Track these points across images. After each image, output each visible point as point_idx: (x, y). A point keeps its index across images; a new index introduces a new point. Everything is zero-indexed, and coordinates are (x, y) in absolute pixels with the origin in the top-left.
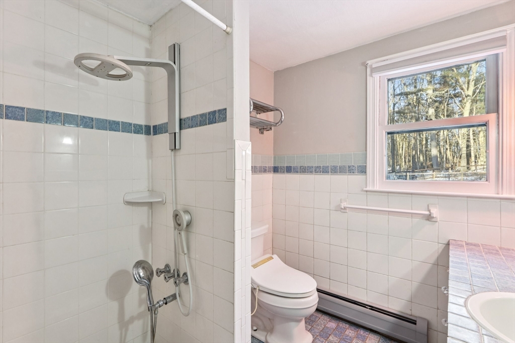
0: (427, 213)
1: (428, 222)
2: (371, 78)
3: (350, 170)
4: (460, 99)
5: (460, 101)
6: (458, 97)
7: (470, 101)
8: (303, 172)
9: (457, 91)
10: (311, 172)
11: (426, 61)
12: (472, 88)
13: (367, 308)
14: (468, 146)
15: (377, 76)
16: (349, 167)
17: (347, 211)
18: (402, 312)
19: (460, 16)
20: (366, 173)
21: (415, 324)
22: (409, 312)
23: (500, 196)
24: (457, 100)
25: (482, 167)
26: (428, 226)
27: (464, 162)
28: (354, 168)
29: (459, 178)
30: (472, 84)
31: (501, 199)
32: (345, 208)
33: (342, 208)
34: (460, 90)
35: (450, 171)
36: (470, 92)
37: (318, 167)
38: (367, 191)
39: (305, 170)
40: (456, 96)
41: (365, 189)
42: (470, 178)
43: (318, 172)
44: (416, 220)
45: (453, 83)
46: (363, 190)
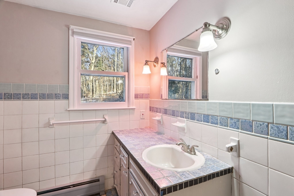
0: (104, 119)
1: (103, 124)
2: (72, 37)
3: (57, 97)
4: (90, 64)
5: (89, 65)
6: (89, 62)
7: (93, 65)
8: (8, 98)
9: (88, 60)
10: (18, 98)
11: (103, 39)
12: (94, 60)
13: (71, 187)
14: (93, 86)
15: (76, 37)
16: (56, 94)
17: (55, 126)
18: (91, 178)
19: (116, 24)
20: (68, 98)
21: (99, 181)
22: (95, 176)
23: (129, 108)
24: (88, 64)
25: (97, 96)
26: (104, 126)
27: (91, 94)
28: (59, 95)
29: (90, 101)
30: (94, 58)
31: (129, 109)
32: (53, 124)
33: (51, 125)
34: (89, 60)
35: (86, 97)
36: (94, 62)
37: (26, 94)
38: (69, 111)
39: (11, 96)
40: (88, 62)
41: (68, 109)
42: (94, 101)
43: (26, 98)
44: (98, 124)
45: (86, 55)
46: (67, 110)
